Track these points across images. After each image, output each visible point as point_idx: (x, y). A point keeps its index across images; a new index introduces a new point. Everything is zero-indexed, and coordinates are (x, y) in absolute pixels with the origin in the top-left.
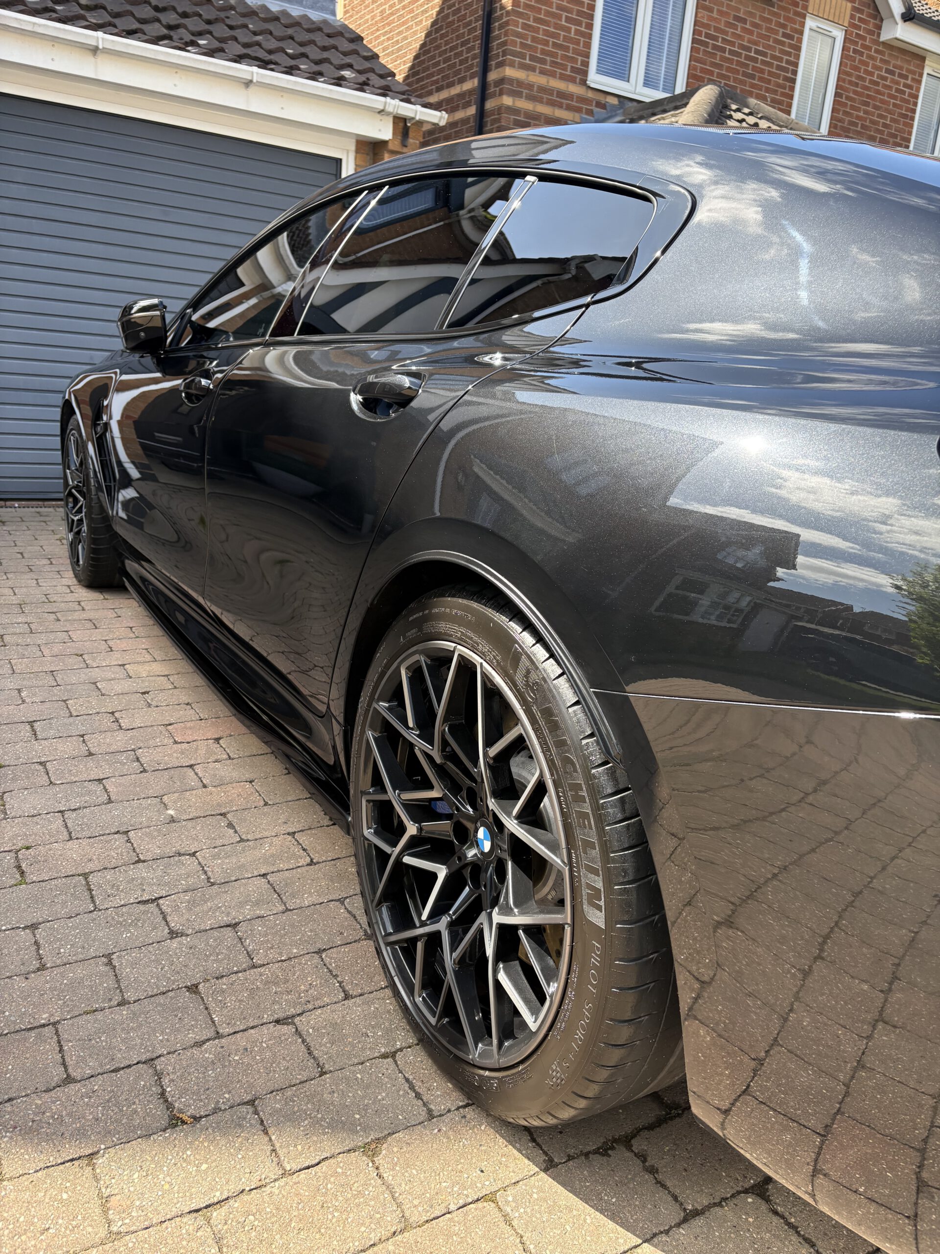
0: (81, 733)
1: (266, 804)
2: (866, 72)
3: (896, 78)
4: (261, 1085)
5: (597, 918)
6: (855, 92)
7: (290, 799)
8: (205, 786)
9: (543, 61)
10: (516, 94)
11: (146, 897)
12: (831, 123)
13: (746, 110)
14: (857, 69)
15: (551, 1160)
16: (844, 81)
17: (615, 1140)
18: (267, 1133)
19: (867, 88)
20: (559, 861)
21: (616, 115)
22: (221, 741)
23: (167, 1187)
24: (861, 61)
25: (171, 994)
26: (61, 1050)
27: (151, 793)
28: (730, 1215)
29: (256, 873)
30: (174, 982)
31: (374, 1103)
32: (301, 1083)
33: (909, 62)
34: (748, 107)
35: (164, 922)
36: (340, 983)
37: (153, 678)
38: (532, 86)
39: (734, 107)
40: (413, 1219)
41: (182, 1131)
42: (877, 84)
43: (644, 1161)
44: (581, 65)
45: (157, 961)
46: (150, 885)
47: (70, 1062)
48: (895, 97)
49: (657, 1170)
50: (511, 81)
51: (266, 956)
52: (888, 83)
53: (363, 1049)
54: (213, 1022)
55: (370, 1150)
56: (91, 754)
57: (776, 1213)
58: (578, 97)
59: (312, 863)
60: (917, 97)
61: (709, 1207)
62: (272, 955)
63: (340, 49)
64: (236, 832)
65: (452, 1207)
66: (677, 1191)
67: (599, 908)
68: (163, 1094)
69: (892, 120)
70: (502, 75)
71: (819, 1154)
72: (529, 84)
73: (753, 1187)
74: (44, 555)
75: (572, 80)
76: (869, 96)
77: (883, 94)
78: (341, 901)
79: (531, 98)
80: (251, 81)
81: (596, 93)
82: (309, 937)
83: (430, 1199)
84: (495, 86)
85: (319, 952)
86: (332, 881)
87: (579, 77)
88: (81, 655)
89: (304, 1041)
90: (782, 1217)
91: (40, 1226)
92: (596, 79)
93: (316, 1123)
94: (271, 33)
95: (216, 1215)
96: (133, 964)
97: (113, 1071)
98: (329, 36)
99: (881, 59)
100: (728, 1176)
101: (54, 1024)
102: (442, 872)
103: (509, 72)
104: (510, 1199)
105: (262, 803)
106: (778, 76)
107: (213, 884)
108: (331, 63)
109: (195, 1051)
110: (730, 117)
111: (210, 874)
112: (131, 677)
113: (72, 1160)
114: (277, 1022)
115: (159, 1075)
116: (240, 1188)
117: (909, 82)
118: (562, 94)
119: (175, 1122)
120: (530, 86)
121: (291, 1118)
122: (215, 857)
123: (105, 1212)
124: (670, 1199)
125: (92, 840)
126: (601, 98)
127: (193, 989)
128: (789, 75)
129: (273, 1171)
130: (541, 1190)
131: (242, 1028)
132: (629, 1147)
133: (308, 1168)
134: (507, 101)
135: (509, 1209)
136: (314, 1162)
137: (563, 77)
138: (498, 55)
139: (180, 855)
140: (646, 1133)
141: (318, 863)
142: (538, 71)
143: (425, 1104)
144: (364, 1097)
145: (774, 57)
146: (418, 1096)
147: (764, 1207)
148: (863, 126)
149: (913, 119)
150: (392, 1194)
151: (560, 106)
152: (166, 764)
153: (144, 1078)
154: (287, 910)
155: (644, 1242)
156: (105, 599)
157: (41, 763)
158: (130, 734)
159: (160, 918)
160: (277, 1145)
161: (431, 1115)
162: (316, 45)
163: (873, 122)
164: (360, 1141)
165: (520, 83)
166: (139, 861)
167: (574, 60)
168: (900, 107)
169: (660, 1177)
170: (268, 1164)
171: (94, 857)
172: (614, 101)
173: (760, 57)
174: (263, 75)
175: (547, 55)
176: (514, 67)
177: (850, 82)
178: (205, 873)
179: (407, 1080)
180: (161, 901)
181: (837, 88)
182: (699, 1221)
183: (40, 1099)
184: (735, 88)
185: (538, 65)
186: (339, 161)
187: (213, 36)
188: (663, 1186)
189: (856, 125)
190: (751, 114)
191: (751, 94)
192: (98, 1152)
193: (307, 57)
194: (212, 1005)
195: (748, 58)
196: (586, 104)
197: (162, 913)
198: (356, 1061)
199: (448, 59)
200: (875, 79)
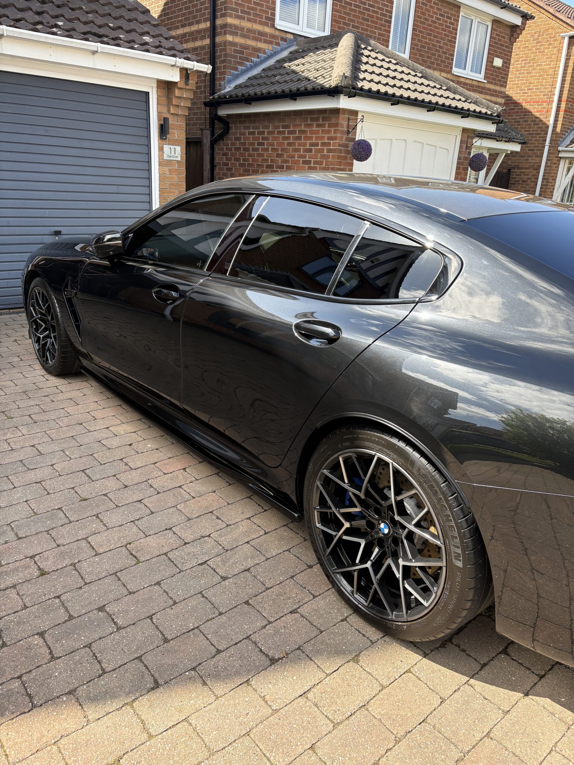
0: (113, 474)
1: (228, 504)
2: (429, 16)
3: (445, 19)
4: (300, 642)
5: (460, 564)
6: (424, 28)
7: (238, 499)
8: (194, 498)
9: (249, 14)
10: (234, 34)
11: (200, 562)
12: (411, 47)
13: (370, 48)
14: (424, 14)
15: (425, 653)
16: (417, 21)
17: (445, 641)
18: (312, 660)
19: (430, 25)
20: (439, 543)
21: (292, 45)
22: (186, 470)
23: (285, 688)
24: (426, 9)
25: (239, 607)
26: (208, 639)
27: (170, 505)
28: (497, 663)
29: (244, 542)
30: (237, 601)
31: (348, 641)
32: (315, 637)
33: (452, 9)
34: (370, 46)
35: (215, 573)
36: (308, 590)
37: (129, 435)
38: (244, 29)
39: (363, 46)
40: (384, 684)
41: (278, 665)
42: (435, 22)
43: (459, 647)
44: (271, 15)
45: (224, 592)
46: (198, 555)
47: (215, 643)
48: (445, 30)
49: (465, 651)
50: (231, 26)
51: (270, 583)
52: (441, 22)
53: (332, 619)
54: (264, 617)
55: (356, 660)
56: (126, 487)
57: (513, 660)
58: (270, 35)
59: (266, 533)
60: (456, 30)
61: (489, 661)
62: (273, 582)
63: (139, 20)
64: (222, 521)
65: (397, 677)
66: (475, 657)
67: (460, 560)
68: (261, 651)
69: (444, 44)
70: (225, 22)
71: (533, 634)
72: (241, 28)
73: (502, 651)
74: (13, 354)
75: (266, 24)
76: (431, 30)
77: (438, 29)
78: (289, 550)
79: (243, 36)
80: (97, 52)
81: (280, 32)
82: (284, 570)
83: (387, 676)
84: (221, 29)
85: (292, 577)
86: (279, 541)
87: (270, 22)
88: (81, 424)
89: (307, 619)
90: (516, 661)
91: (244, 713)
92: (280, 24)
93: (329, 653)
94: (97, 12)
95: (310, 695)
96: (215, 595)
97: (234, 645)
98: (129, 10)
99: (437, 8)
100: (492, 648)
101: (197, 628)
102: (363, 543)
103: (230, 20)
104: (416, 670)
105: (226, 504)
106: (381, 20)
107: (227, 551)
108: (137, 32)
109: (264, 630)
110: (362, 54)
111: (223, 545)
112: (116, 436)
113: (241, 685)
114: (291, 612)
115: (255, 643)
116: (313, 684)
117: (452, 21)
118: (261, 33)
119: (273, 661)
120: (242, 29)
121: (319, 652)
122: (221, 536)
123: (266, 702)
124: (474, 660)
125: (157, 535)
126: (283, 35)
127: (247, 603)
128: (388, 19)
129: (323, 676)
130: (426, 665)
131: (278, 618)
132: (452, 643)
133: (335, 671)
134: (229, 38)
135: (417, 675)
136: (337, 668)
137: (261, 23)
138: (221, 9)
139: (203, 537)
140: (455, 636)
141: (269, 532)
142: (246, 19)
143: (368, 638)
144: (343, 639)
145: (379, 8)
146: (364, 635)
147: (509, 658)
148: (429, 48)
149: (455, 43)
150: (372, 676)
151: (260, 41)
152: (168, 487)
153: (249, 646)
154: (267, 559)
155: (471, 678)
156: (69, 383)
157: (104, 495)
158: (139, 471)
159: (212, 572)
160: (319, 664)
161: (373, 643)
162: (124, 19)
163: (434, 45)
164: (350, 657)
165: (236, 27)
166: (186, 544)
167: (267, 13)
168: (448, 36)
169: (468, 653)
170: (319, 672)
171: (164, 544)
172: (291, 37)
173: (371, 8)
174: (103, 48)
175: (251, 9)
176: (232, 17)
177: (421, 22)
178: (220, 545)
179: (356, 629)
180: (208, 563)
181: (413, 26)
182: (487, 667)
183: (212, 661)
184: (363, 33)
185: (246, 16)
186: (147, 94)
187: (65, 18)
188: (470, 656)
189: (425, 47)
190: (372, 50)
191: (371, 37)
192: (249, 679)
193: (122, 29)
194: (260, 609)
195: (365, 9)
196: (275, 39)
197: (212, 569)
198: (332, 624)
199: (188, 8)
200: (434, 19)
